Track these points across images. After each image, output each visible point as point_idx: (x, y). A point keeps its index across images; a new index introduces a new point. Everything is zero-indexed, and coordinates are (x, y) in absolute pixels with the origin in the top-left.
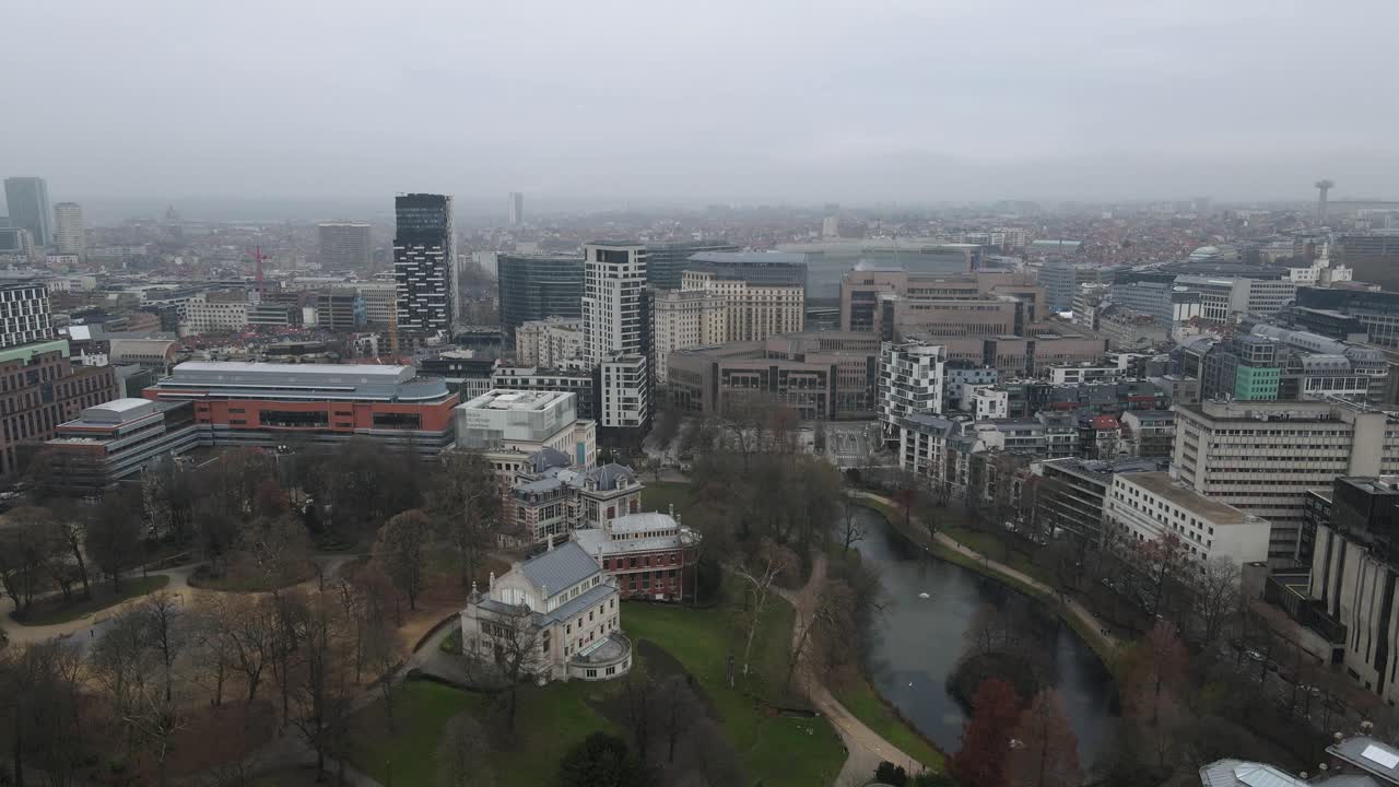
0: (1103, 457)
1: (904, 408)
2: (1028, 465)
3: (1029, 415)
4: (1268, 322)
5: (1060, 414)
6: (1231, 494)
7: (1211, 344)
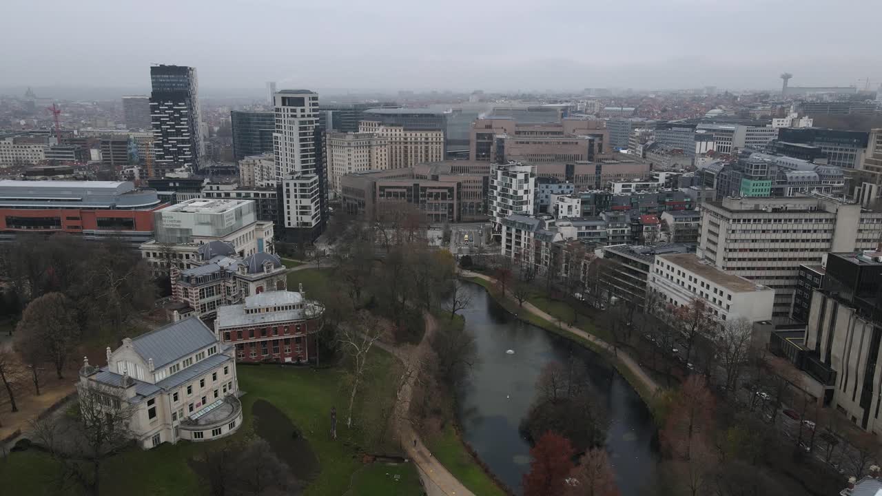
0: (648, 244)
1: (506, 212)
2: (593, 251)
3: (596, 215)
4: (760, 151)
5: (618, 213)
6: (743, 269)
7: (723, 165)
